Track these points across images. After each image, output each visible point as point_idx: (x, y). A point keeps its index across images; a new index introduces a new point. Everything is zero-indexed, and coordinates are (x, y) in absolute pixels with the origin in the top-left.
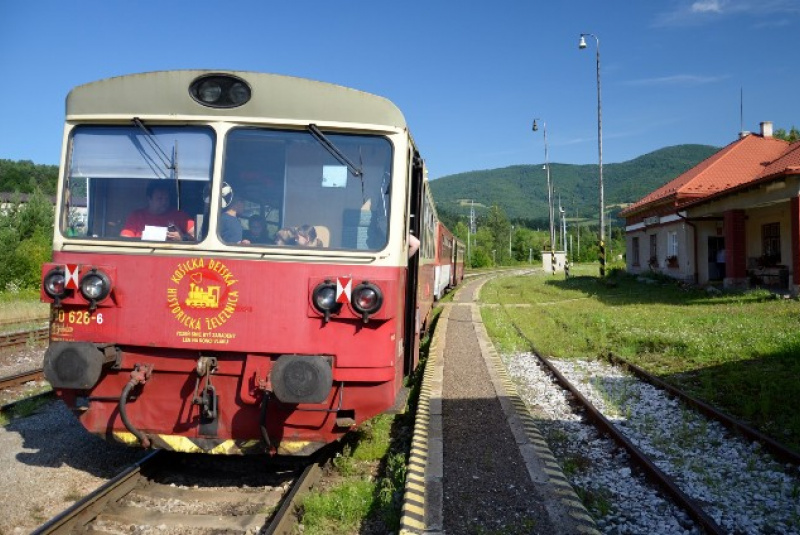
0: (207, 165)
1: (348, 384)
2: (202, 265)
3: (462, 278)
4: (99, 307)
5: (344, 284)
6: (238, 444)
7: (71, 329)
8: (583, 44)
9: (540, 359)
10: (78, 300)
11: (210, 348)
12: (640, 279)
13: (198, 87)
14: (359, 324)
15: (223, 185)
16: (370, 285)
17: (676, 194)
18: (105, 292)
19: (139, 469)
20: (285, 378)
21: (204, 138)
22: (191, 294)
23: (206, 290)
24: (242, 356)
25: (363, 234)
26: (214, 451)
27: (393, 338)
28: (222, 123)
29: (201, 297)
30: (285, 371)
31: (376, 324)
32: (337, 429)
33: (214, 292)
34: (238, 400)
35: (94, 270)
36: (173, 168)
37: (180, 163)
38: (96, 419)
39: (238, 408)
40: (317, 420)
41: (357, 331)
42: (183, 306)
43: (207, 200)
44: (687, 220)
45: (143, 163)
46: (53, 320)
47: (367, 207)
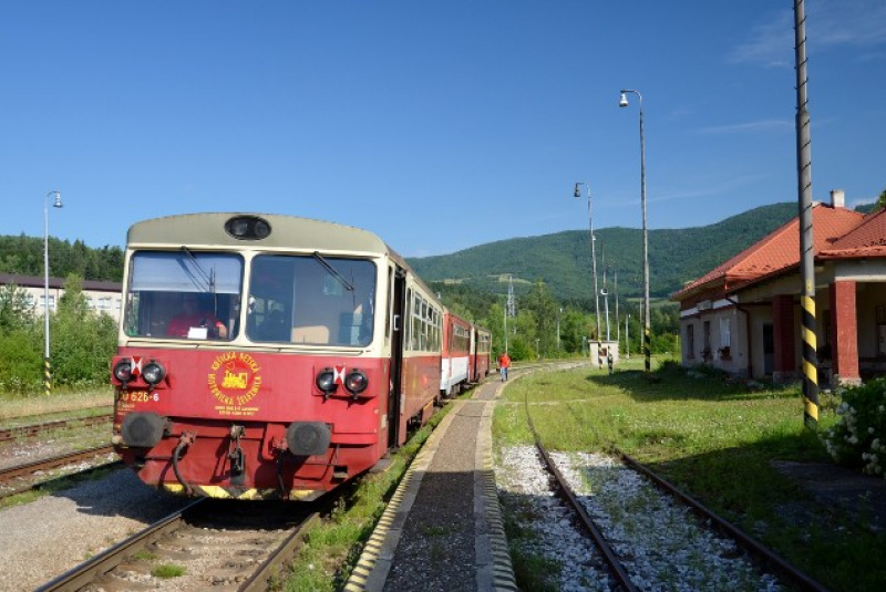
0: (237, 282)
1: (343, 446)
2: (234, 356)
3: (487, 373)
4: (155, 388)
5: (339, 370)
6: (259, 492)
7: (133, 406)
8: (624, 101)
9: (541, 452)
10: (139, 383)
11: (239, 419)
12: (689, 373)
13: (231, 225)
14: (351, 401)
15: (249, 297)
16: (359, 371)
17: (725, 275)
18: (160, 376)
19: (180, 515)
20: (296, 438)
21: (235, 263)
22: (226, 379)
23: (237, 376)
24: (263, 425)
25: (355, 332)
26: (241, 497)
27: (376, 411)
28: (249, 251)
29: (234, 381)
30: (297, 432)
31: (363, 401)
32: (334, 480)
33: (244, 377)
34: (260, 458)
35: (152, 361)
36: (212, 284)
37: (217, 281)
38: (151, 473)
39: (259, 464)
40: (319, 474)
41: (349, 406)
42: (220, 387)
43: (237, 308)
44: (738, 306)
45: (188, 280)
46: (118, 399)
47: (359, 311)
